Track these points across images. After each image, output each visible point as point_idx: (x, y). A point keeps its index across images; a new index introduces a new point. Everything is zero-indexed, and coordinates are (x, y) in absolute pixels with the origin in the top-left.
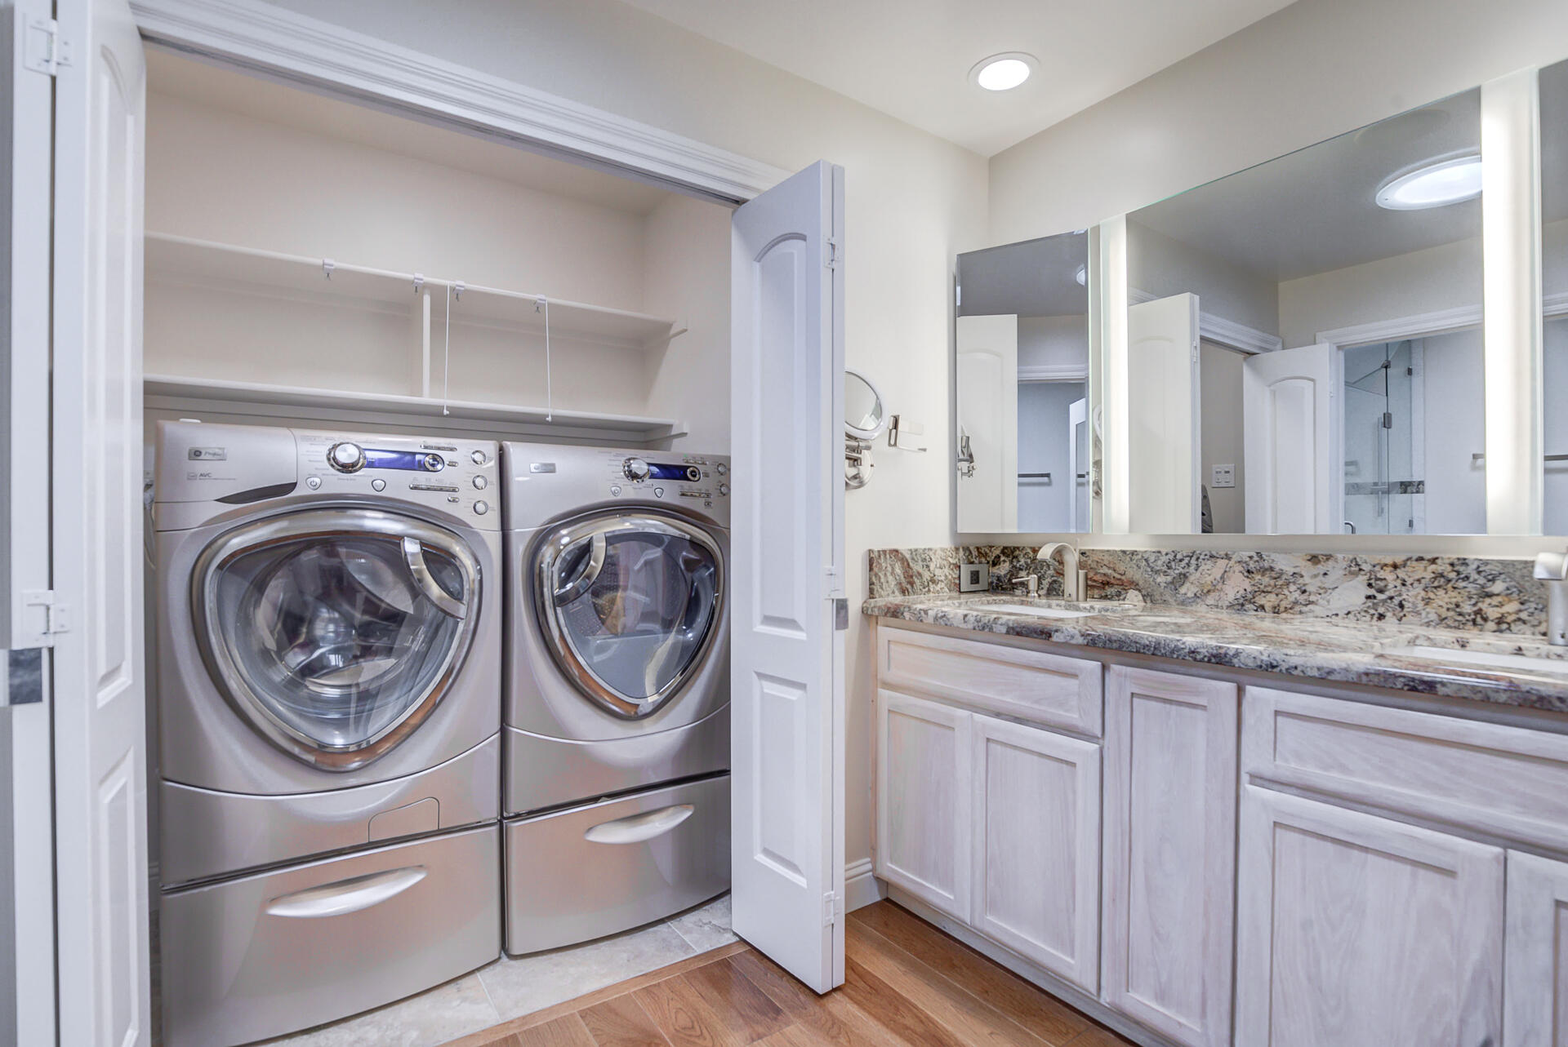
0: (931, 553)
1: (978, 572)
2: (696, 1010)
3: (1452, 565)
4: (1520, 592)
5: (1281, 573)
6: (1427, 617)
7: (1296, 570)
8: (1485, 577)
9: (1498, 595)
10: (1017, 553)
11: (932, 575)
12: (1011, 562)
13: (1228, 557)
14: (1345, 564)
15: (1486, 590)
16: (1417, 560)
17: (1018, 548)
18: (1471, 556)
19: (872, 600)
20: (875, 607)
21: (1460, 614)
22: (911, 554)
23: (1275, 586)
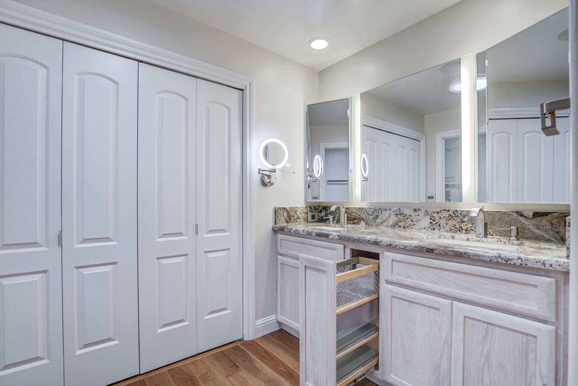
0: (297, 209)
1: (314, 215)
2: (209, 368)
3: (453, 212)
4: (472, 221)
5: (406, 215)
6: (447, 229)
7: (410, 214)
8: (462, 216)
9: (466, 222)
10: (327, 208)
11: (298, 216)
12: (326, 211)
13: (390, 210)
14: (424, 212)
15: (463, 220)
16: (444, 211)
17: (327, 207)
18: (459, 209)
19: (276, 225)
20: (276, 227)
21: (456, 228)
22: (290, 209)
23: (404, 219)
